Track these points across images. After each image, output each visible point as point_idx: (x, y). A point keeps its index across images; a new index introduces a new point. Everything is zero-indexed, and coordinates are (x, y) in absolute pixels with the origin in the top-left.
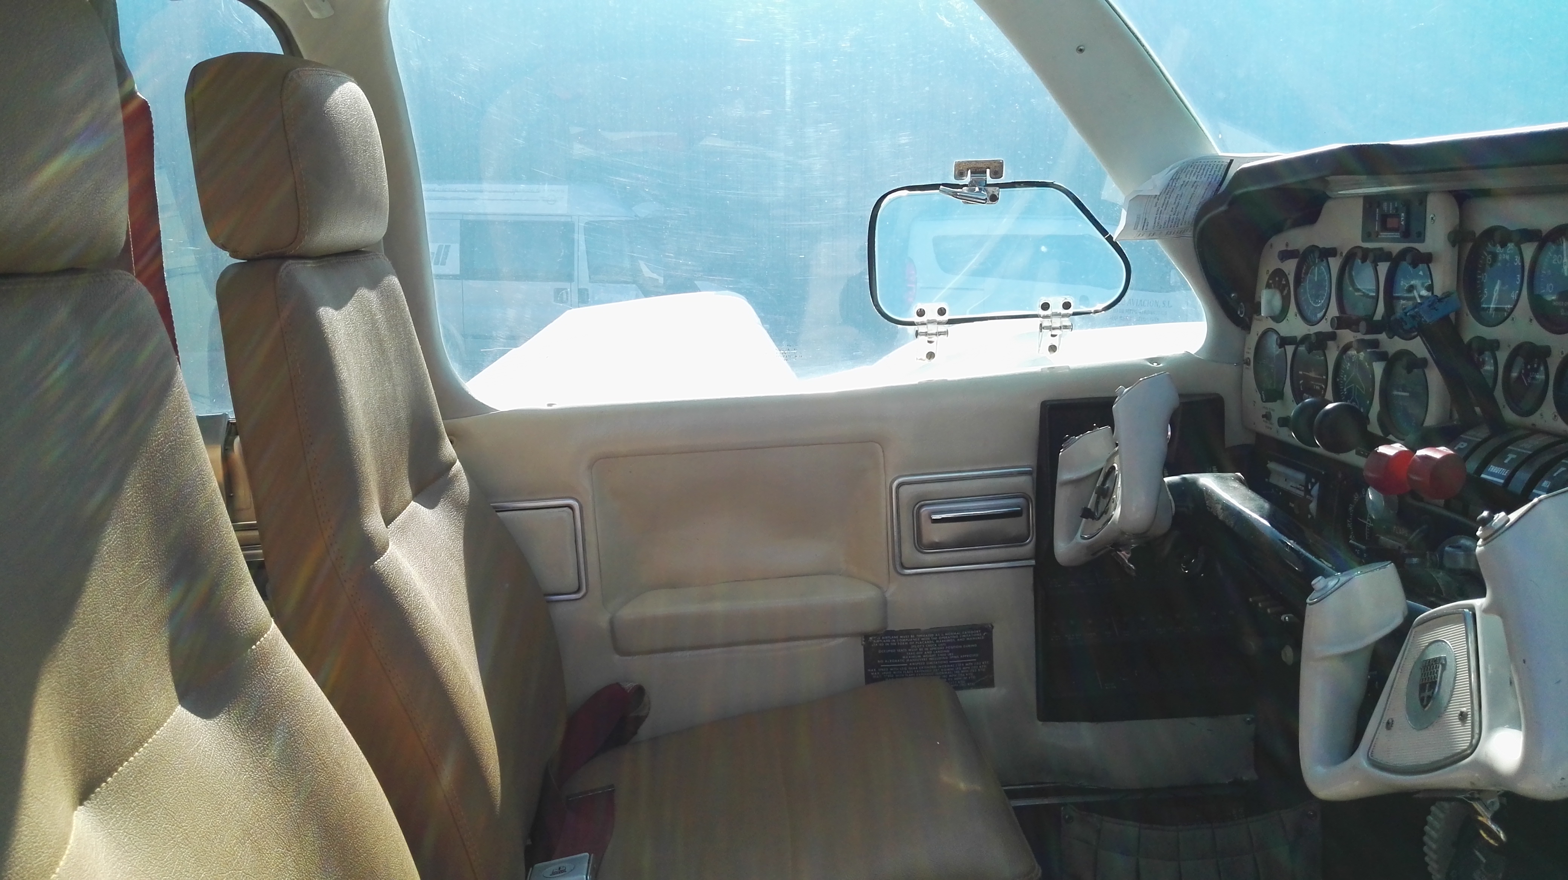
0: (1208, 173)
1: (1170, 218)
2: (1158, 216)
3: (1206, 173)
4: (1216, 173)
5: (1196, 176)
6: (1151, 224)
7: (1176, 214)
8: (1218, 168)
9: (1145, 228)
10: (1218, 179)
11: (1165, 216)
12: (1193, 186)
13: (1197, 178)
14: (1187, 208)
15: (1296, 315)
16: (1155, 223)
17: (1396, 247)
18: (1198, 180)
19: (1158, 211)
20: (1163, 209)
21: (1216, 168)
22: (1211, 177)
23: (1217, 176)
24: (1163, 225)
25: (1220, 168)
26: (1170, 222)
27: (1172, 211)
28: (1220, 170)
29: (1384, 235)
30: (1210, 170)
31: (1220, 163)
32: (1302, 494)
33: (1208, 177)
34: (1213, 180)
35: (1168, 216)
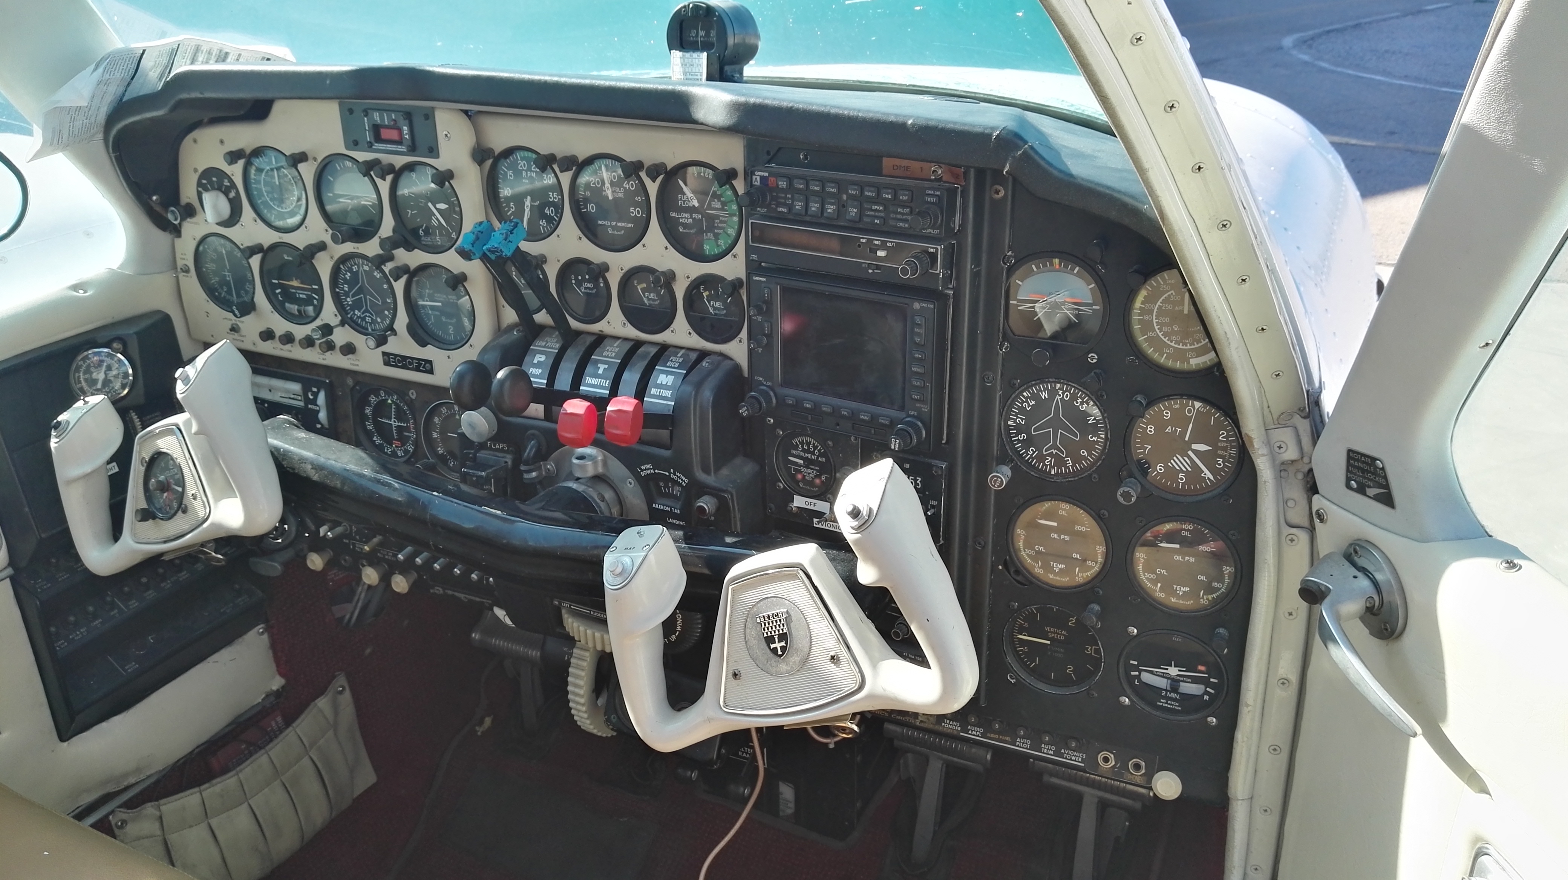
0: (121, 68)
1: (83, 124)
2: (71, 124)
3: (119, 67)
4: (129, 66)
5: (109, 73)
6: (65, 136)
7: (89, 118)
8: (131, 60)
9: (60, 142)
10: (130, 73)
11: (78, 122)
12: (105, 84)
13: (110, 75)
14: (98, 110)
15: (256, 221)
16: (69, 133)
17: (399, 161)
18: (111, 77)
19: (71, 118)
20: (76, 116)
21: (129, 61)
22: (123, 71)
23: (129, 70)
24: (77, 134)
25: (133, 60)
26: (83, 128)
27: (84, 116)
28: (132, 63)
29: (377, 146)
30: (122, 64)
31: (133, 56)
32: (302, 404)
33: (121, 72)
34: (126, 74)
35: (81, 122)
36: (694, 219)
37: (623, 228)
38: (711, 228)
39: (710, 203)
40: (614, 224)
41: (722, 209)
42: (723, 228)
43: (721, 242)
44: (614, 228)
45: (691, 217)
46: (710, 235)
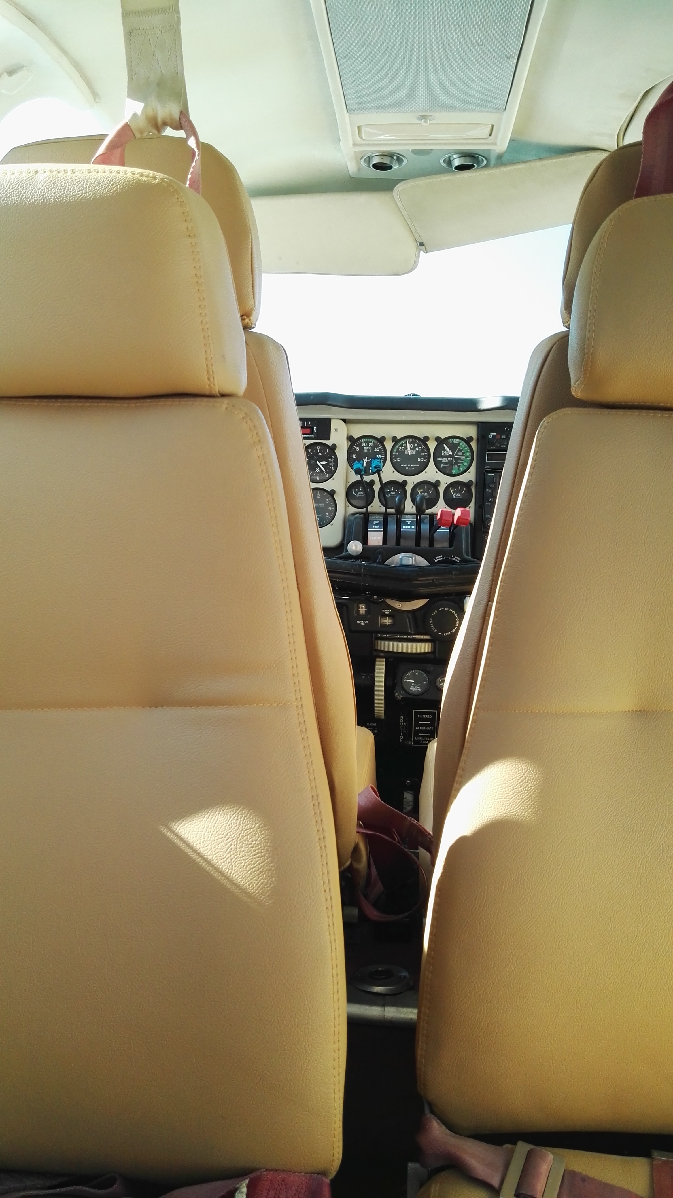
36: (449, 460)
37: (413, 467)
38: (456, 463)
39: (457, 453)
40: (409, 465)
41: (463, 455)
42: (462, 463)
43: (461, 469)
44: (409, 467)
45: (447, 459)
46: (456, 466)
